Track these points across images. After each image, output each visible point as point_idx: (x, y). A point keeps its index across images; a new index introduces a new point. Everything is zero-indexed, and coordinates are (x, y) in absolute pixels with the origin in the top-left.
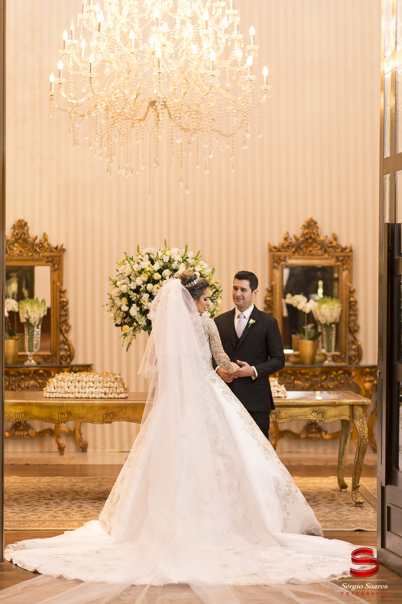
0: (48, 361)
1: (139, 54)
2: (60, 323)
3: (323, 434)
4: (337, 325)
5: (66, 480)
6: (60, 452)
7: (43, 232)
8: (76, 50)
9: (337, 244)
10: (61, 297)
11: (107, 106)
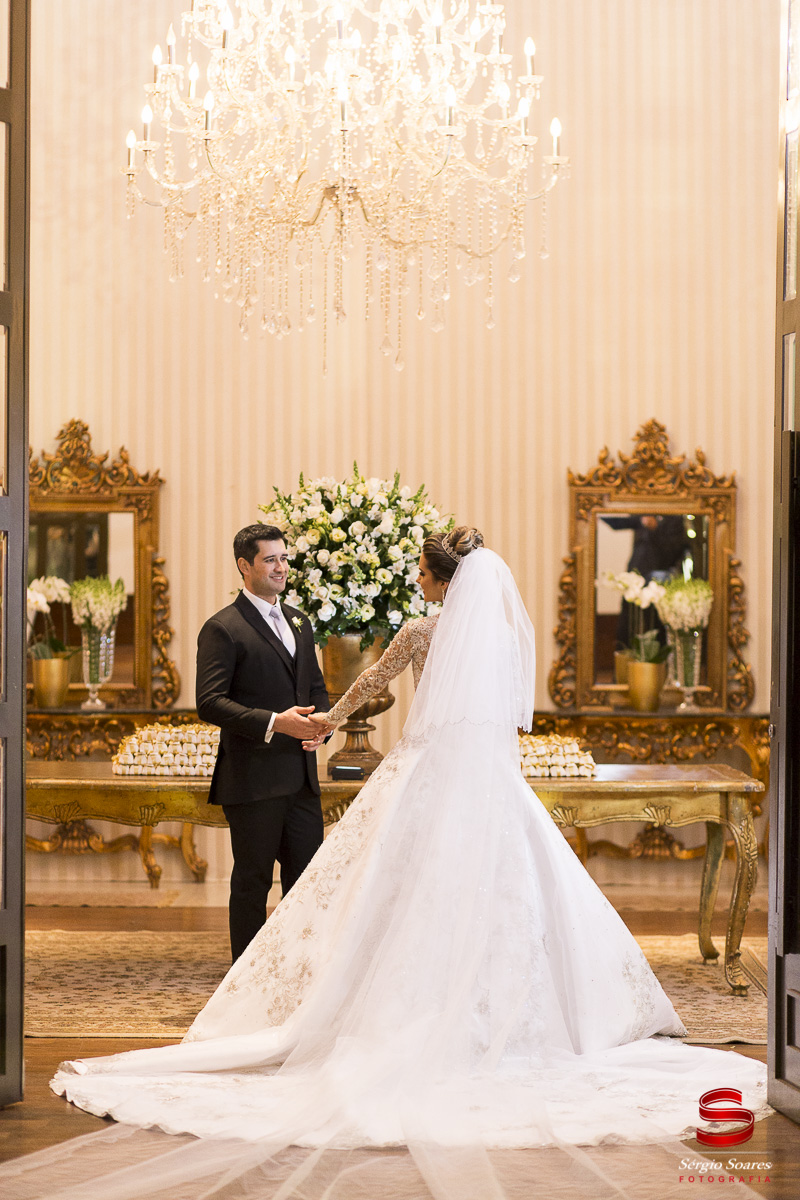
0: (128, 701)
1: (303, 92)
2: (153, 628)
3: (676, 848)
4: (705, 632)
5: (160, 939)
6: (151, 882)
7: (120, 446)
8: (178, 85)
9: (706, 472)
10: (154, 575)
11: (240, 196)
